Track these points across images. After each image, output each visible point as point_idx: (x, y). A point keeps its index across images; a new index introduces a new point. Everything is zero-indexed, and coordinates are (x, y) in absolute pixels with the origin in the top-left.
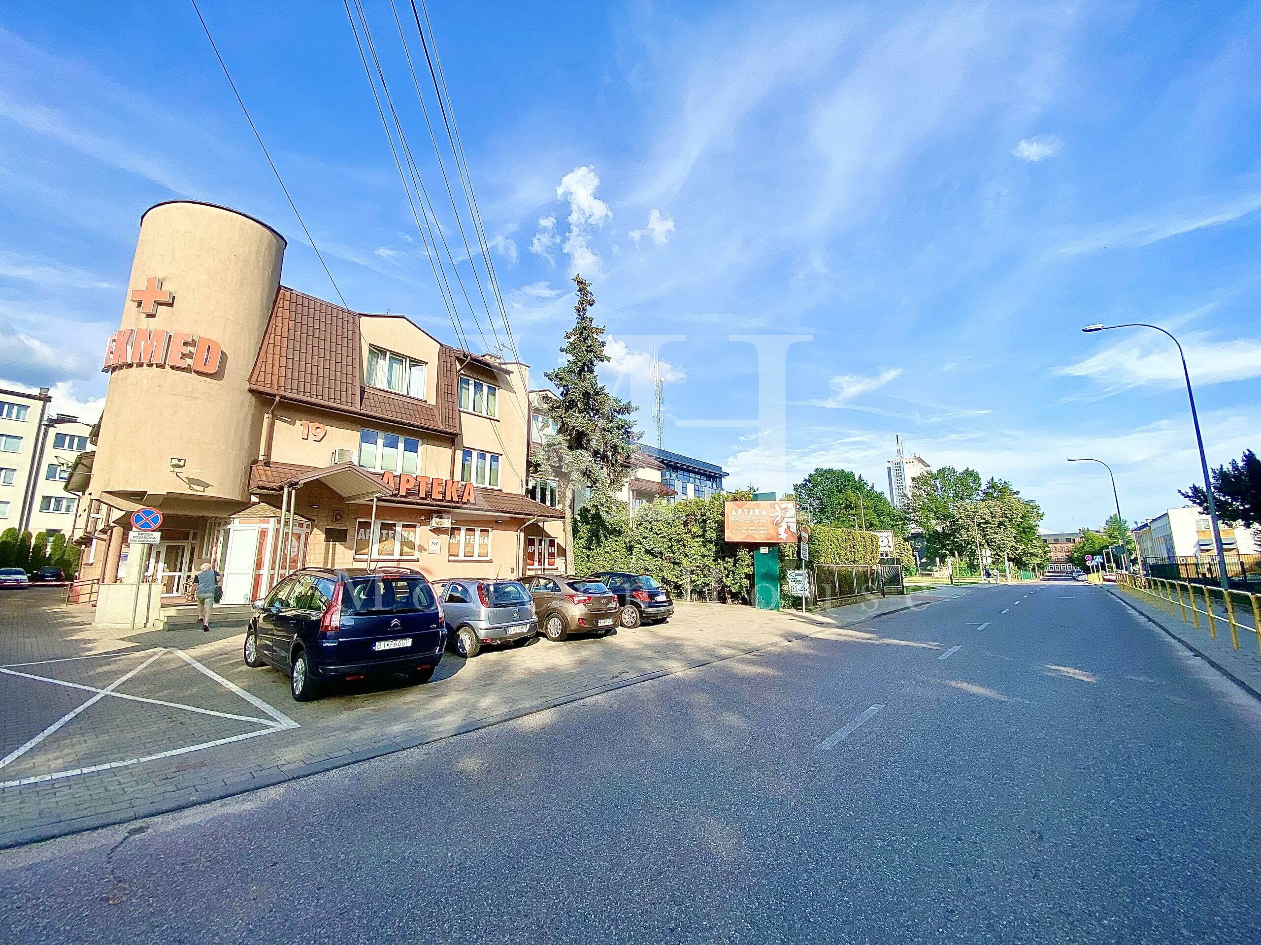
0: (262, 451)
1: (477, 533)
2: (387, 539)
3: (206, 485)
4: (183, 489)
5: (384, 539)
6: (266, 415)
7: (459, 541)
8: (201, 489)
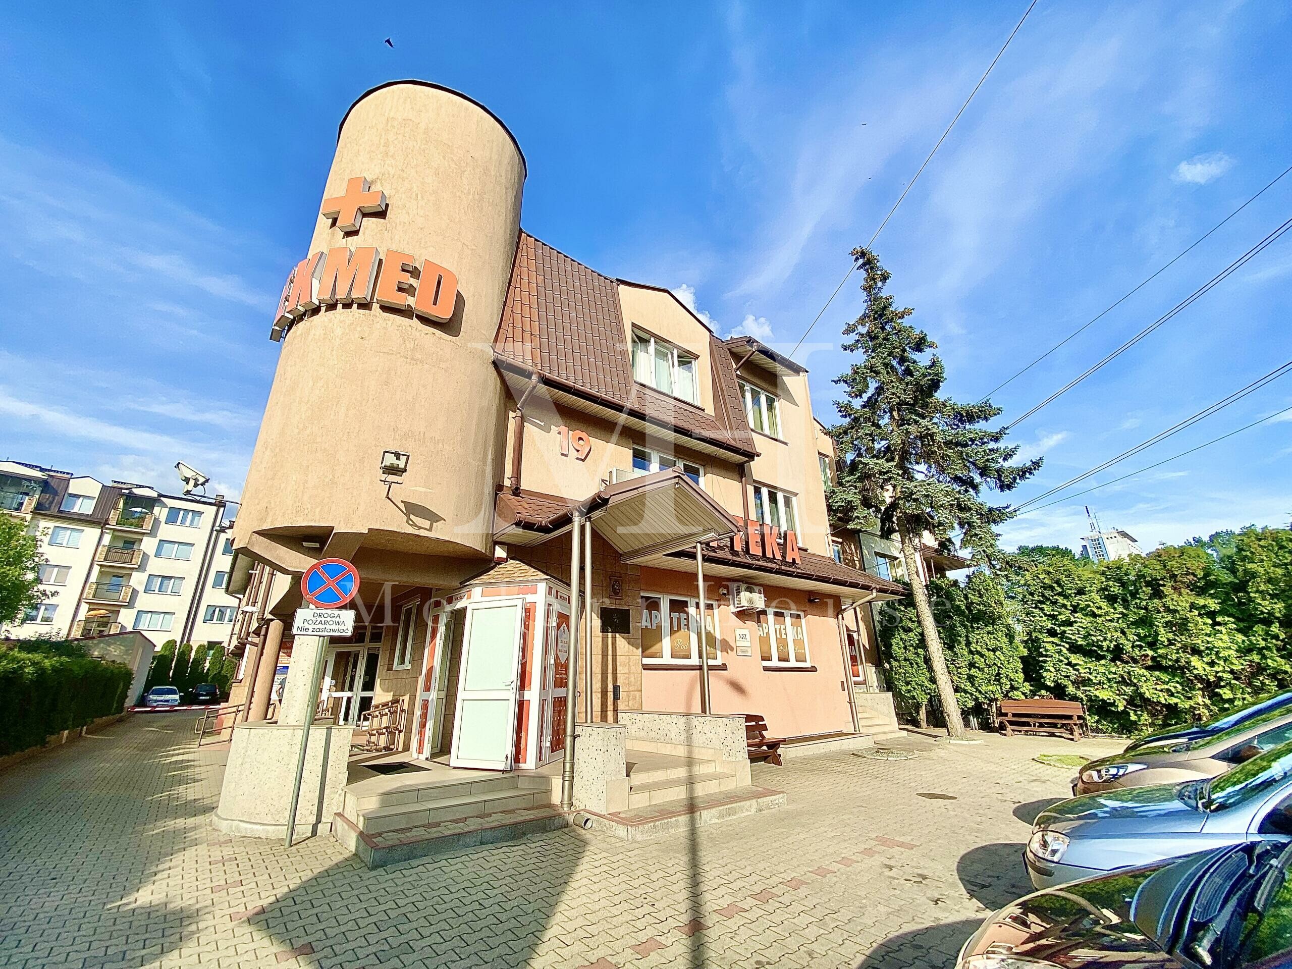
0: (508, 472)
1: (788, 619)
2: (679, 629)
3: (433, 517)
4: (397, 523)
5: (675, 628)
6: (512, 414)
7: (768, 633)
8: (426, 524)
